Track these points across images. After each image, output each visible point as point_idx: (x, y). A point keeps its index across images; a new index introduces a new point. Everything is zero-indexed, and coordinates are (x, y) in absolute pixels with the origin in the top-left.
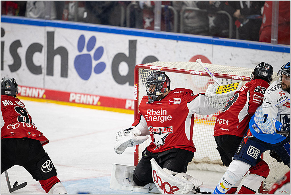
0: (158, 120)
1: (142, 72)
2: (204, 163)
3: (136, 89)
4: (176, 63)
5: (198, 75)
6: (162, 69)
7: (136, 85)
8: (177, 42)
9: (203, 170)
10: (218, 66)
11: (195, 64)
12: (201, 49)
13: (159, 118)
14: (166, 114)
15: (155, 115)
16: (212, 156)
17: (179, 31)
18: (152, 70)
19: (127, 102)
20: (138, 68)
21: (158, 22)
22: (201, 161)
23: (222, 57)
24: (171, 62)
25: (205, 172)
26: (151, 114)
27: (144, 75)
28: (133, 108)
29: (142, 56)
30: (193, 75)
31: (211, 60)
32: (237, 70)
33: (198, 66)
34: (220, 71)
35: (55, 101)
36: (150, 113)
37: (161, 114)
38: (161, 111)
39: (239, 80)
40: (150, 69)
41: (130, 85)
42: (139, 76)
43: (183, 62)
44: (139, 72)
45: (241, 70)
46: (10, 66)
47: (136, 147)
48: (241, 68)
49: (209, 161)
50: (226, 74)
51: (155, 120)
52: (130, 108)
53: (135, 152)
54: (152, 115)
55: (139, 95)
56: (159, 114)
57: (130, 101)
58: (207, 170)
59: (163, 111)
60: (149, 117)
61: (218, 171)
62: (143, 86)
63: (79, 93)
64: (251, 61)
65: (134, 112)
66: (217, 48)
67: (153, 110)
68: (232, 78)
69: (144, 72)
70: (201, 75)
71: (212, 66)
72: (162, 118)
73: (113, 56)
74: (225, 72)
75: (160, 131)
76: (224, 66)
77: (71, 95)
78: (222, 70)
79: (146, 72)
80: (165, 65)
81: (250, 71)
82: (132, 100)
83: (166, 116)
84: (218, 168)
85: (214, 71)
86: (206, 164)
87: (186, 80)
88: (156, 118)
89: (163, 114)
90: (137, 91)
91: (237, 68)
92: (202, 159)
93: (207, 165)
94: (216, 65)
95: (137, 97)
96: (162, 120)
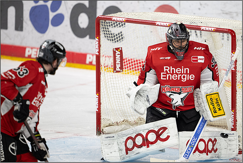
0: (179, 79)
1: (103, 24)
3: (98, 42)
4: (140, 14)
5: (165, 26)
6: (125, 20)
7: (98, 38)
10: (186, 16)
11: (162, 15)
13: (180, 77)
14: (188, 73)
15: (175, 73)
18: (115, 22)
19: (88, 56)
20: (99, 19)
23: (190, 6)
24: (135, 13)
26: (170, 72)
27: (106, 27)
28: (94, 63)
29: (103, 7)
30: (160, 27)
31: (178, 10)
32: (207, 20)
33: (164, 17)
34: (189, 22)
35: (9, 57)
36: (168, 70)
37: (183, 73)
38: (183, 69)
39: (210, 31)
40: (113, 21)
41: (90, 38)
42: (101, 28)
43: (148, 13)
44: (101, 24)
45: (212, 20)
47: (98, 106)
48: (211, 18)
50: (195, 25)
52: (91, 63)
53: (97, 111)
54: (171, 72)
55: (101, 48)
56: (180, 72)
57: (91, 56)
59: (185, 69)
60: (168, 75)
62: (105, 39)
63: (35, 48)
64: (222, 10)
65: (95, 67)
68: (202, 29)
69: (106, 24)
71: (180, 17)
72: (184, 77)
73: (72, 7)
74: (193, 23)
75: (181, 91)
76: (193, 16)
77: (27, 50)
78: (190, 20)
79: (108, 24)
80: (128, 16)
81: (221, 21)
82: (93, 55)
83: (188, 75)
87: (152, 32)
88: (177, 77)
89: (185, 73)
90: (98, 44)
91: (207, 18)
94: (184, 16)
95: (98, 51)
96: (184, 79)
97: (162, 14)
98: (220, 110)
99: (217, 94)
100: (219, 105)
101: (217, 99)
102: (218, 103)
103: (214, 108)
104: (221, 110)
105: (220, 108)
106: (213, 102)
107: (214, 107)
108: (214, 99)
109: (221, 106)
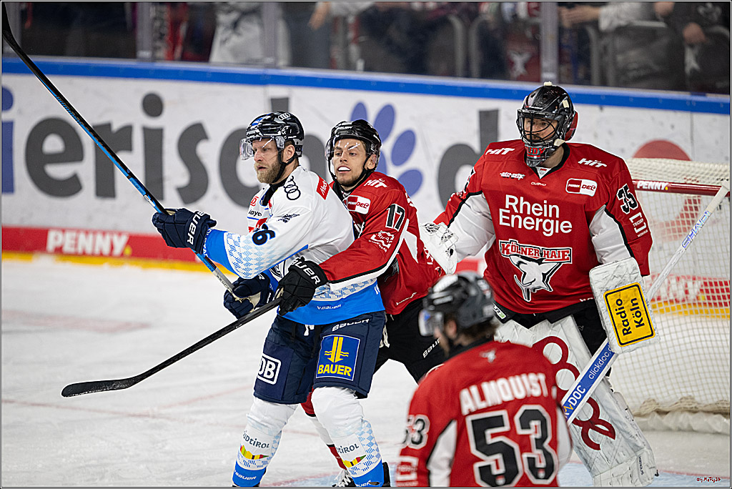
0: (537, 229)
2: (682, 412)
8: (601, 109)
9: (680, 430)
10: (707, 165)
11: (649, 165)
12: (662, 124)
13: (541, 224)
14: (557, 216)
16: (702, 393)
17: (604, 83)
21: (549, 61)
22: (675, 407)
23: (717, 142)
25: (686, 434)
26: (519, 209)
30: (646, 192)
31: (688, 152)
33: (655, 170)
36: (514, 205)
37: (545, 215)
38: (545, 206)
46: (181, 191)
49: (693, 406)
51: (529, 225)
54: (521, 212)
56: (541, 213)
58: (691, 430)
59: (550, 206)
60: (513, 217)
61: (719, 431)
66: (704, 121)
67: (522, 198)
70: (664, 191)
71: (693, 168)
72: (548, 226)
73: (440, 154)
75: (541, 256)
78: (716, 175)
83: (557, 222)
84: (718, 423)
85: (698, 179)
86: (687, 414)
89: (550, 216)
92: (676, 403)
93: (691, 417)
94: (702, 165)
96: (548, 231)
97: (649, 163)
98: (640, 324)
99: (636, 287)
100: (638, 314)
101: (635, 299)
102: (638, 308)
103: (626, 323)
104: (643, 324)
105: (642, 320)
106: (623, 308)
107: (627, 320)
108: (626, 299)
109: (644, 316)
